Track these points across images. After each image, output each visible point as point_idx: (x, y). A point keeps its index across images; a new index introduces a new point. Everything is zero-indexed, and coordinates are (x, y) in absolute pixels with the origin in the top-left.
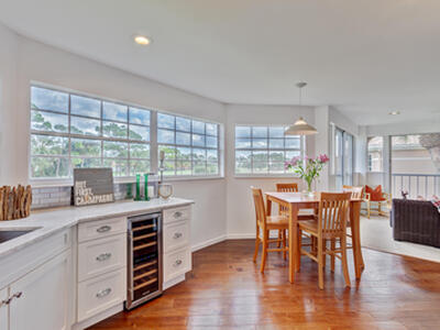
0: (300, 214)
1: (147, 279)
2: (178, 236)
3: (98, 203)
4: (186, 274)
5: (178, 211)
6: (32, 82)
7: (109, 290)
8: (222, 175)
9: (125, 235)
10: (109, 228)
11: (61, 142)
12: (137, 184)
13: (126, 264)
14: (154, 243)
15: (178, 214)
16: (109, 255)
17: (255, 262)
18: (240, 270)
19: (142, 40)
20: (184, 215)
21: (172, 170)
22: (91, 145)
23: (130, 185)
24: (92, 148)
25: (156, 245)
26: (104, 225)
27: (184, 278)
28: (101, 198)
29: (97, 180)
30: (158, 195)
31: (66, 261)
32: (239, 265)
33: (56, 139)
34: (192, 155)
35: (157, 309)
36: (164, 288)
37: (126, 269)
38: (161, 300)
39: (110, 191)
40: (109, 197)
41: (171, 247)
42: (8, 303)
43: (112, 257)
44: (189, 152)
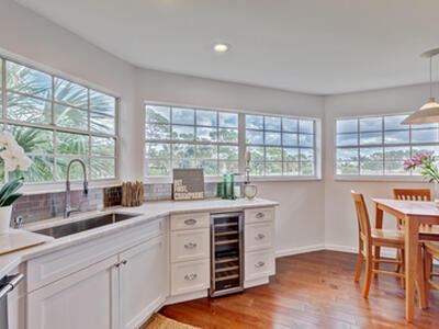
0: (421, 231)
1: (230, 273)
2: (261, 237)
3: (192, 199)
4: (270, 277)
5: (260, 212)
6: (146, 102)
7: (195, 276)
8: (319, 177)
9: (208, 230)
10: (195, 221)
11: (184, 148)
12: (225, 183)
13: (209, 256)
14: (235, 241)
15: (261, 215)
16: (195, 245)
17: (357, 282)
18: (336, 287)
19: (221, 48)
20: (267, 216)
21: (278, 171)
22: (206, 149)
23: (219, 184)
24: (205, 152)
25: (237, 243)
26: (190, 219)
27: (267, 281)
28: (194, 195)
29: (190, 179)
30: (243, 195)
31: (160, 244)
32: (334, 281)
33: (181, 145)
34: (299, 155)
35: (237, 304)
36: (245, 287)
37: (209, 260)
38: (242, 297)
39: (201, 189)
40: (200, 195)
41: (252, 247)
42: (118, 266)
43: (198, 248)
44: (296, 153)
